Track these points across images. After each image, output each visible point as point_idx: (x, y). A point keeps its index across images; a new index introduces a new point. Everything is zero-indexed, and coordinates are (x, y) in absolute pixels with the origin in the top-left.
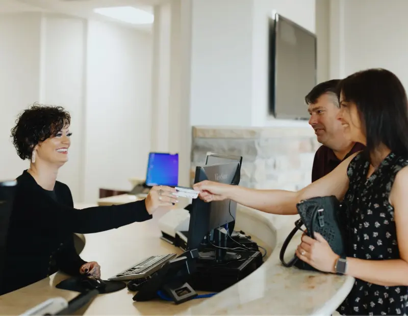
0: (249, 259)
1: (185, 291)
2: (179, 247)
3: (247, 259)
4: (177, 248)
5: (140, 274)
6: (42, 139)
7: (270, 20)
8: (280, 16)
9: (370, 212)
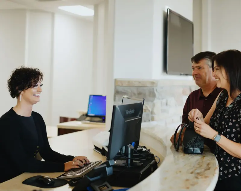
0: (148, 165)
1: (106, 187)
2: (104, 156)
3: (147, 165)
4: (103, 156)
5: (77, 174)
6: (26, 88)
7: (164, 12)
8: (170, 10)
9: (230, 124)
